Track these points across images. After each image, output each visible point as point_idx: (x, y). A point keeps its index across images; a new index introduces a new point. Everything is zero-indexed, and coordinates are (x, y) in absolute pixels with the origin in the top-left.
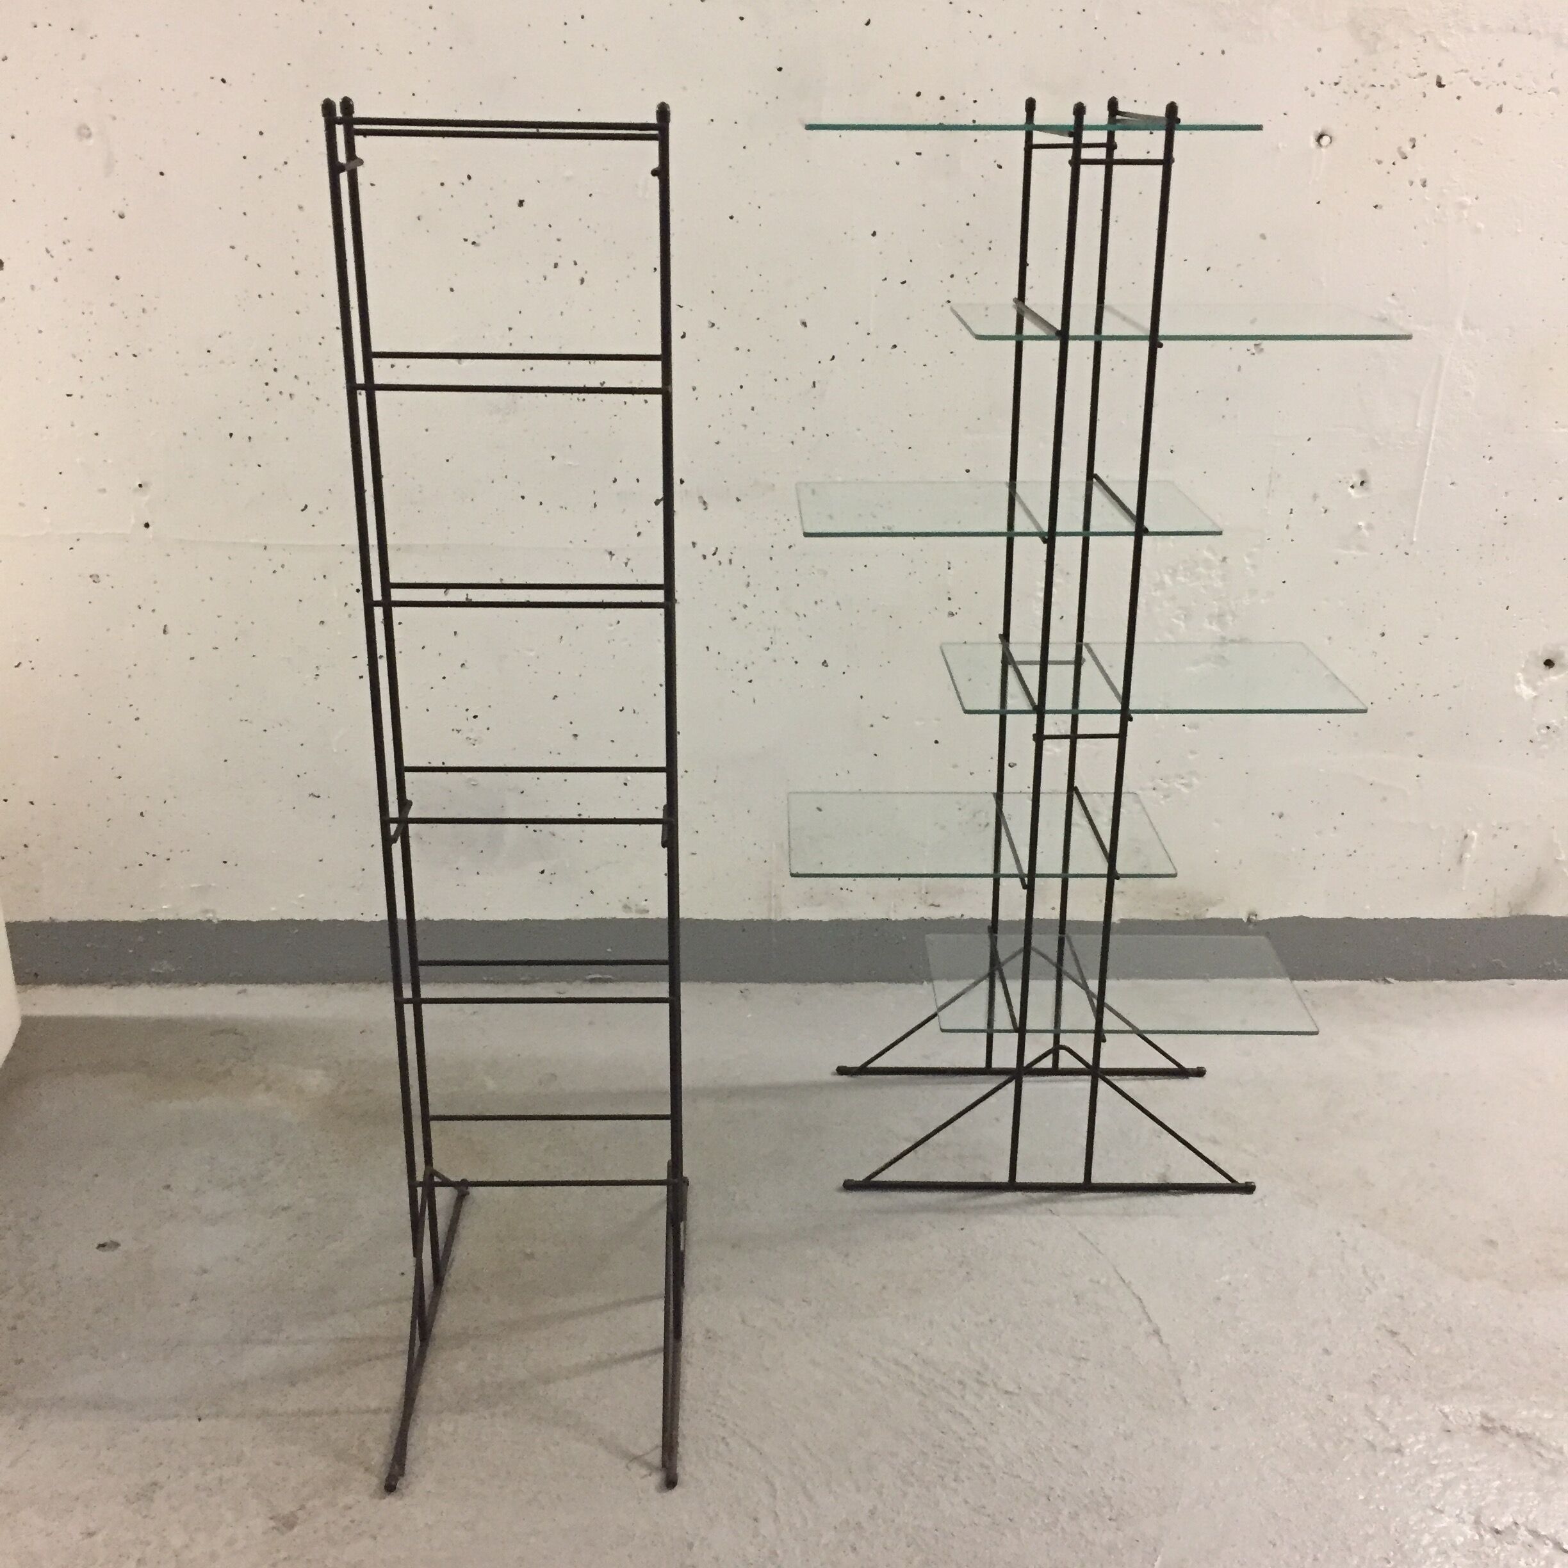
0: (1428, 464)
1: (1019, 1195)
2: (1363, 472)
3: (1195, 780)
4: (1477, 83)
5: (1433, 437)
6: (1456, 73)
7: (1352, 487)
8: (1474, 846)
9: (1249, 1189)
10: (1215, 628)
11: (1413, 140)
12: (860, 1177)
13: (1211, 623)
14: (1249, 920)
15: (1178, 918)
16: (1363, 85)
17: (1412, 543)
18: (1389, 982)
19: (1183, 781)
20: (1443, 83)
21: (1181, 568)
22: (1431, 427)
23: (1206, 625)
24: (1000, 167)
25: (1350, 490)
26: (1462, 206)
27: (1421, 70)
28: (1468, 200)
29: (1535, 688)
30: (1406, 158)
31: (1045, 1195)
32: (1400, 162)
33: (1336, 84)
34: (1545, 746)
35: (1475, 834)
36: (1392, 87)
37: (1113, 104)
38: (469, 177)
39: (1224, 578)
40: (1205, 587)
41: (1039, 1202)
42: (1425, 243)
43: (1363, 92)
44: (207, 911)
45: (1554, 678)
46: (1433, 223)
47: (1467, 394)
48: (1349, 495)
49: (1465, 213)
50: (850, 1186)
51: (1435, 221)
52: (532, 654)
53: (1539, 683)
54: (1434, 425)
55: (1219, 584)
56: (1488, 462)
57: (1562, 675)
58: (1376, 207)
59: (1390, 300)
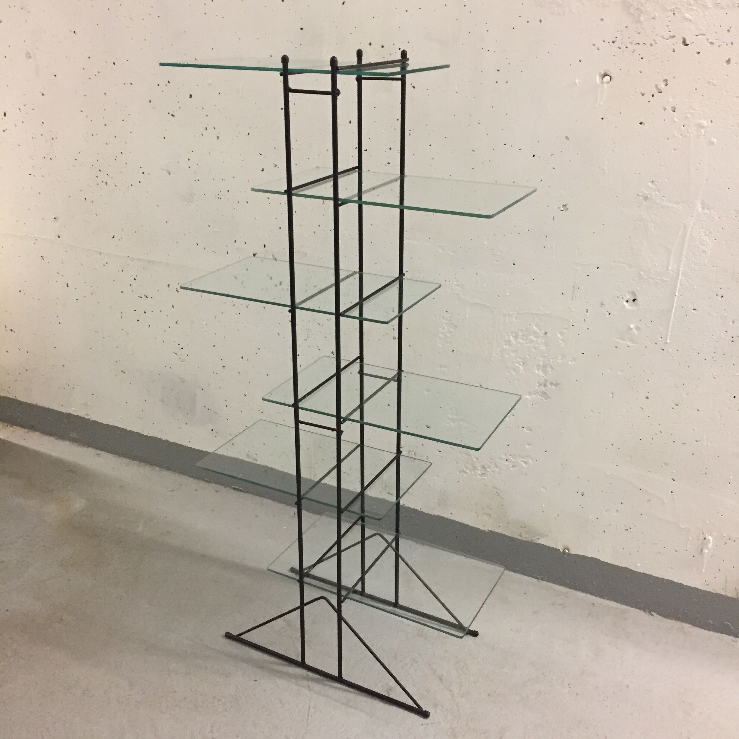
0: (677, 294)
2: (633, 293)
3: (530, 461)
4: (712, 43)
5: (680, 277)
6: (697, 36)
7: (627, 301)
8: (710, 546)
9: (425, 715)
10: (540, 373)
11: (666, 80)
12: (235, 633)
13: (538, 370)
14: (564, 552)
15: (521, 539)
16: (631, 43)
17: (666, 343)
18: (652, 615)
19: (523, 460)
20: (687, 42)
21: (520, 334)
22: (679, 270)
23: (537, 371)
24: (414, 87)
25: (625, 303)
26: (701, 126)
27: (672, 34)
28: (705, 123)
30: (661, 92)
31: (317, 676)
32: (657, 95)
33: (614, 42)
35: (710, 538)
36: (651, 45)
38: (169, 82)
39: (546, 344)
40: (535, 348)
42: (675, 150)
43: (631, 47)
44: (88, 415)
46: (680, 136)
47: (704, 252)
48: (624, 306)
49: (703, 131)
50: (229, 636)
51: (681, 135)
52: (204, 322)
54: (681, 269)
55: (543, 348)
56: (720, 299)
58: (641, 123)
59: (650, 184)
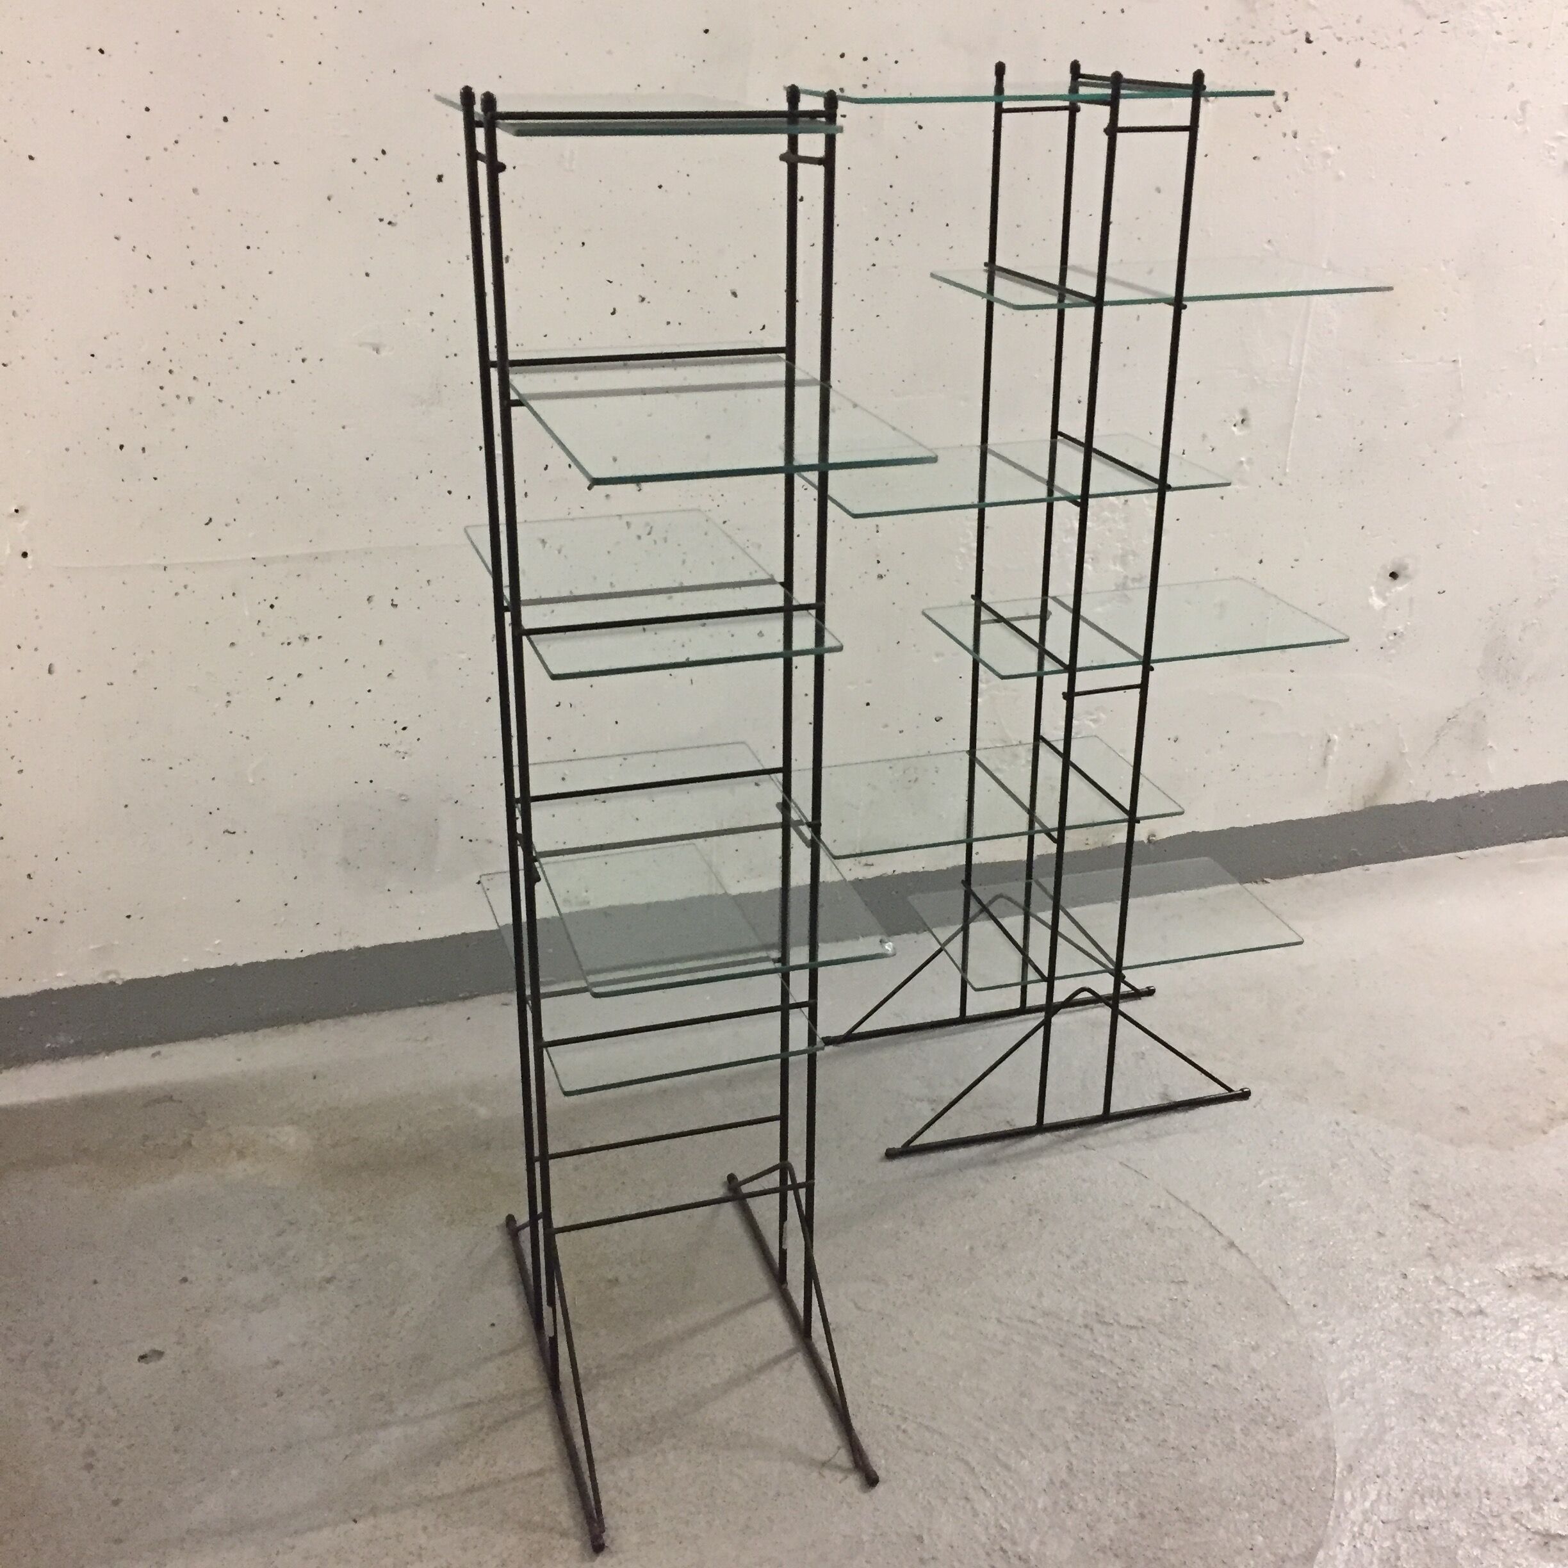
0: (1298, 399)
1: (1049, 1136)
2: (1244, 411)
3: (1103, 716)
4: (1340, 39)
5: (1302, 373)
6: (1322, 29)
7: (1235, 425)
8: (1336, 749)
9: (1245, 1095)
10: (1119, 568)
11: (1286, 94)
12: (898, 1144)
13: (1115, 564)
14: (1149, 841)
15: (1088, 848)
16: (1244, 42)
17: (1285, 474)
18: (1266, 882)
19: (1093, 717)
20: (1311, 39)
22: (1301, 364)
23: (1112, 567)
24: (920, 127)
25: (1234, 429)
26: (1327, 155)
27: (1293, 27)
28: (1331, 150)
29: (1385, 599)
30: (1280, 111)
31: (1071, 1131)
32: (1276, 115)
33: (1221, 41)
34: (1393, 651)
35: (1336, 737)
36: (1268, 44)
37: (1075, 67)
38: (384, 152)
39: (1126, 520)
40: (1110, 531)
41: (1069, 1140)
42: (1296, 192)
43: (1245, 48)
44: (108, 973)
45: (1400, 589)
46: (1302, 172)
47: (1330, 332)
48: (1233, 433)
49: (1329, 162)
50: (891, 1155)
51: (1304, 170)
52: (463, 656)
53: (1388, 594)
54: (1304, 361)
55: (1122, 526)
56: (1347, 394)
57: (1405, 586)
58: (1255, 158)
59: (1266, 246)
